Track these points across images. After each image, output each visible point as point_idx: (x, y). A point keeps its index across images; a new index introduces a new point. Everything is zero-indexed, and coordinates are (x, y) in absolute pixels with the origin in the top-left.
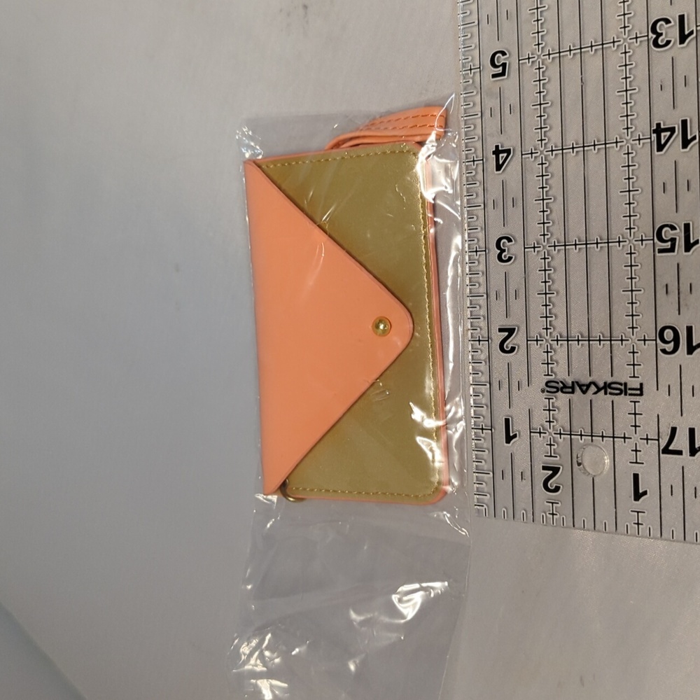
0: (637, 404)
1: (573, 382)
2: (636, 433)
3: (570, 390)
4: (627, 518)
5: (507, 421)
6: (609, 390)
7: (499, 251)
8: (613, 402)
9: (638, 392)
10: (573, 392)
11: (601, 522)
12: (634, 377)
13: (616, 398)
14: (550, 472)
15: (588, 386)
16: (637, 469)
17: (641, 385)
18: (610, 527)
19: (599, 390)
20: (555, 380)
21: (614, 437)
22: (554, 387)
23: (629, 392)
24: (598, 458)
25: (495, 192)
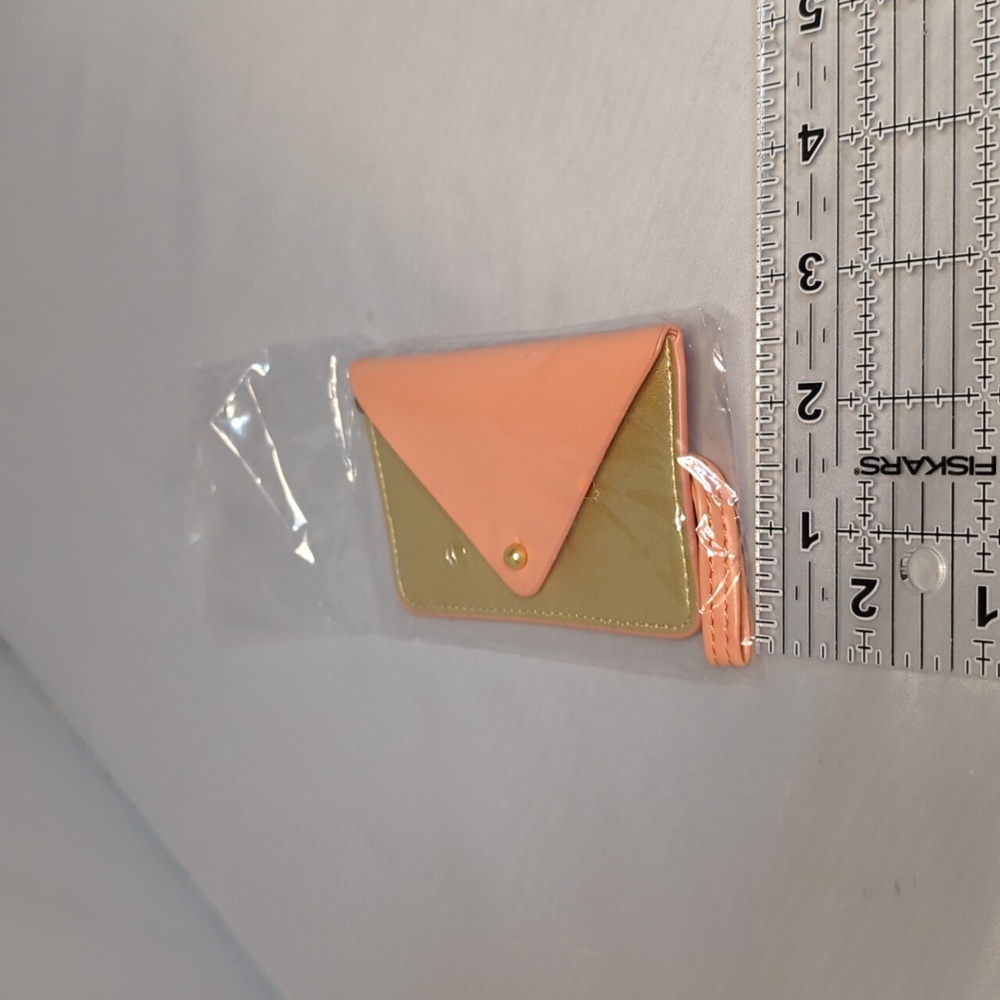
0: (987, 486)
1: (899, 458)
2: (984, 528)
3: (895, 469)
4: (968, 652)
5: (806, 516)
6: (949, 468)
7: (803, 275)
8: (953, 484)
9: (989, 470)
10: (898, 472)
11: (932, 658)
12: (984, 447)
13: (957, 479)
14: (863, 588)
15: (920, 463)
16: (984, 579)
17: (994, 458)
18: (945, 664)
19: (935, 467)
20: (875, 456)
21: (953, 535)
22: (873, 466)
23: (977, 469)
24: (932, 567)
25: (799, 191)
